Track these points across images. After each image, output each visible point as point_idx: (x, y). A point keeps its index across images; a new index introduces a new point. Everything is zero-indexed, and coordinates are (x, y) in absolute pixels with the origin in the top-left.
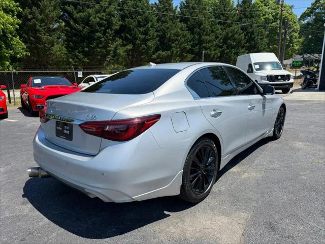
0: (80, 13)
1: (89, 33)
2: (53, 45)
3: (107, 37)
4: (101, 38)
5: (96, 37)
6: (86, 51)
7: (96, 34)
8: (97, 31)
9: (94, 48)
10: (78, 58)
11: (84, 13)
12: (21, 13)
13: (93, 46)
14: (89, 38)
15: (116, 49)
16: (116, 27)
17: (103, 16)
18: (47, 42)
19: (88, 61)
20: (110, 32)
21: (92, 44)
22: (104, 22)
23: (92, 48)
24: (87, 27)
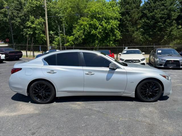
0: (151, 14)
1: (154, 24)
2: (133, 32)
3: (166, 25)
4: (161, 25)
5: (158, 25)
6: (151, 34)
7: (158, 23)
8: (159, 22)
9: (156, 32)
10: (146, 38)
11: (153, 13)
12: (122, 19)
13: (155, 31)
14: (154, 27)
15: (171, 31)
16: (174, 18)
17: (165, 12)
18: (131, 31)
19: (151, 39)
20: (169, 21)
21: (155, 30)
22: (165, 16)
23: (155, 32)
24: (153, 21)
